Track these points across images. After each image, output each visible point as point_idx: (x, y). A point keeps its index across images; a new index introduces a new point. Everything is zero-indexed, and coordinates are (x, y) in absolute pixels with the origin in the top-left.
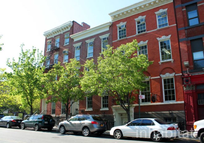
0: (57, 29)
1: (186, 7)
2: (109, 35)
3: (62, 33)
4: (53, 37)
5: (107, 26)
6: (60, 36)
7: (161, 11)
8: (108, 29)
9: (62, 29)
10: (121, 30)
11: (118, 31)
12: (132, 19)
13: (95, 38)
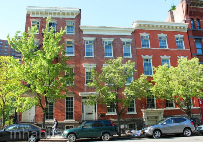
0: (56, 10)
1: (196, 39)
2: (132, 41)
3: (62, 18)
4: (43, 18)
5: (130, 31)
6: (57, 20)
7: (179, 35)
8: (130, 34)
9: (64, 14)
10: (144, 39)
11: (141, 39)
12: (154, 33)
13: (114, 38)
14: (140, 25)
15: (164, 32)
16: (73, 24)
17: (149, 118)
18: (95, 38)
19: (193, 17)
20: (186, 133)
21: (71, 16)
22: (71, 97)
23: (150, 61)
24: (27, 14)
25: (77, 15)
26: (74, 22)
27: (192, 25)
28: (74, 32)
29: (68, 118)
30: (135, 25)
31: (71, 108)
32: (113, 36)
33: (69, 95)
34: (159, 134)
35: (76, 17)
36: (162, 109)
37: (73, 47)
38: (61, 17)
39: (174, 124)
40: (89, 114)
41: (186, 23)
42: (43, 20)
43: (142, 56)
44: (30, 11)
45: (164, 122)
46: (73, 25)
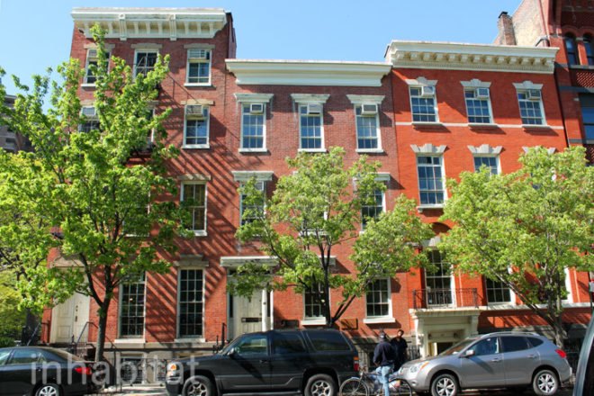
0: (157, 17)
1: (581, 94)
2: (383, 102)
3: (175, 39)
4: (122, 39)
5: (377, 74)
6: (161, 46)
7: (528, 85)
8: (377, 83)
9: (180, 27)
10: (419, 97)
11: (411, 97)
12: (452, 78)
13: (329, 95)
14: (408, 56)
15: (483, 76)
16: (208, 55)
17: (434, 335)
18: (271, 95)
19: (571, 30)
20: (542, 385)
21: (199, 34)
22: (195, 268)
23: (437, 161)
24: (75, 31)
25: (220, 28)
26: (209, 48)
27: (569, 53)
28: (210, 80)
29: (185, 334)
30: (392, 55)
31: (194, 301)
32: (325, 89)
33: (190, 265)
34: (450, 387)
35: (217, 34)
36: (472, 308)
37: (206, 121)
38: (173, 36)
39: (503, 354)
40: (249, 320)
41: (549, 45)
42: (121, 45)
43: (411, 146)
44: (83, 20)
45: (469, 349)
46: (208, 58)
